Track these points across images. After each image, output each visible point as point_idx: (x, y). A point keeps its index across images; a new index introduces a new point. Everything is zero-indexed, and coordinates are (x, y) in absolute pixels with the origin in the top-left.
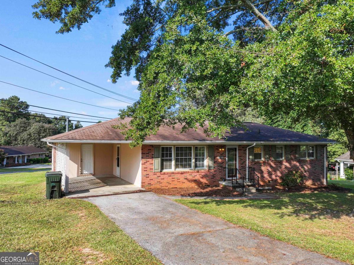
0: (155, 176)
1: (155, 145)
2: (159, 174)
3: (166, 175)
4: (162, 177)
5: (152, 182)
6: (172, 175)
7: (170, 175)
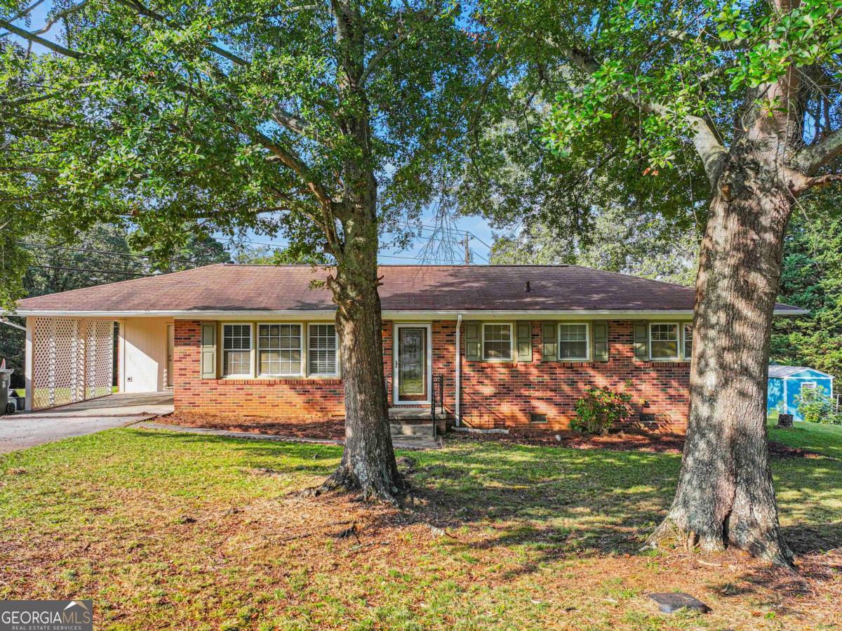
0: (206, 388)
1: (203, 321)
2: (213, 384)
3: (231, 387)
4: (221, 389)
5: (197, 400)
6: (245, 387)
7: (240, 387)
